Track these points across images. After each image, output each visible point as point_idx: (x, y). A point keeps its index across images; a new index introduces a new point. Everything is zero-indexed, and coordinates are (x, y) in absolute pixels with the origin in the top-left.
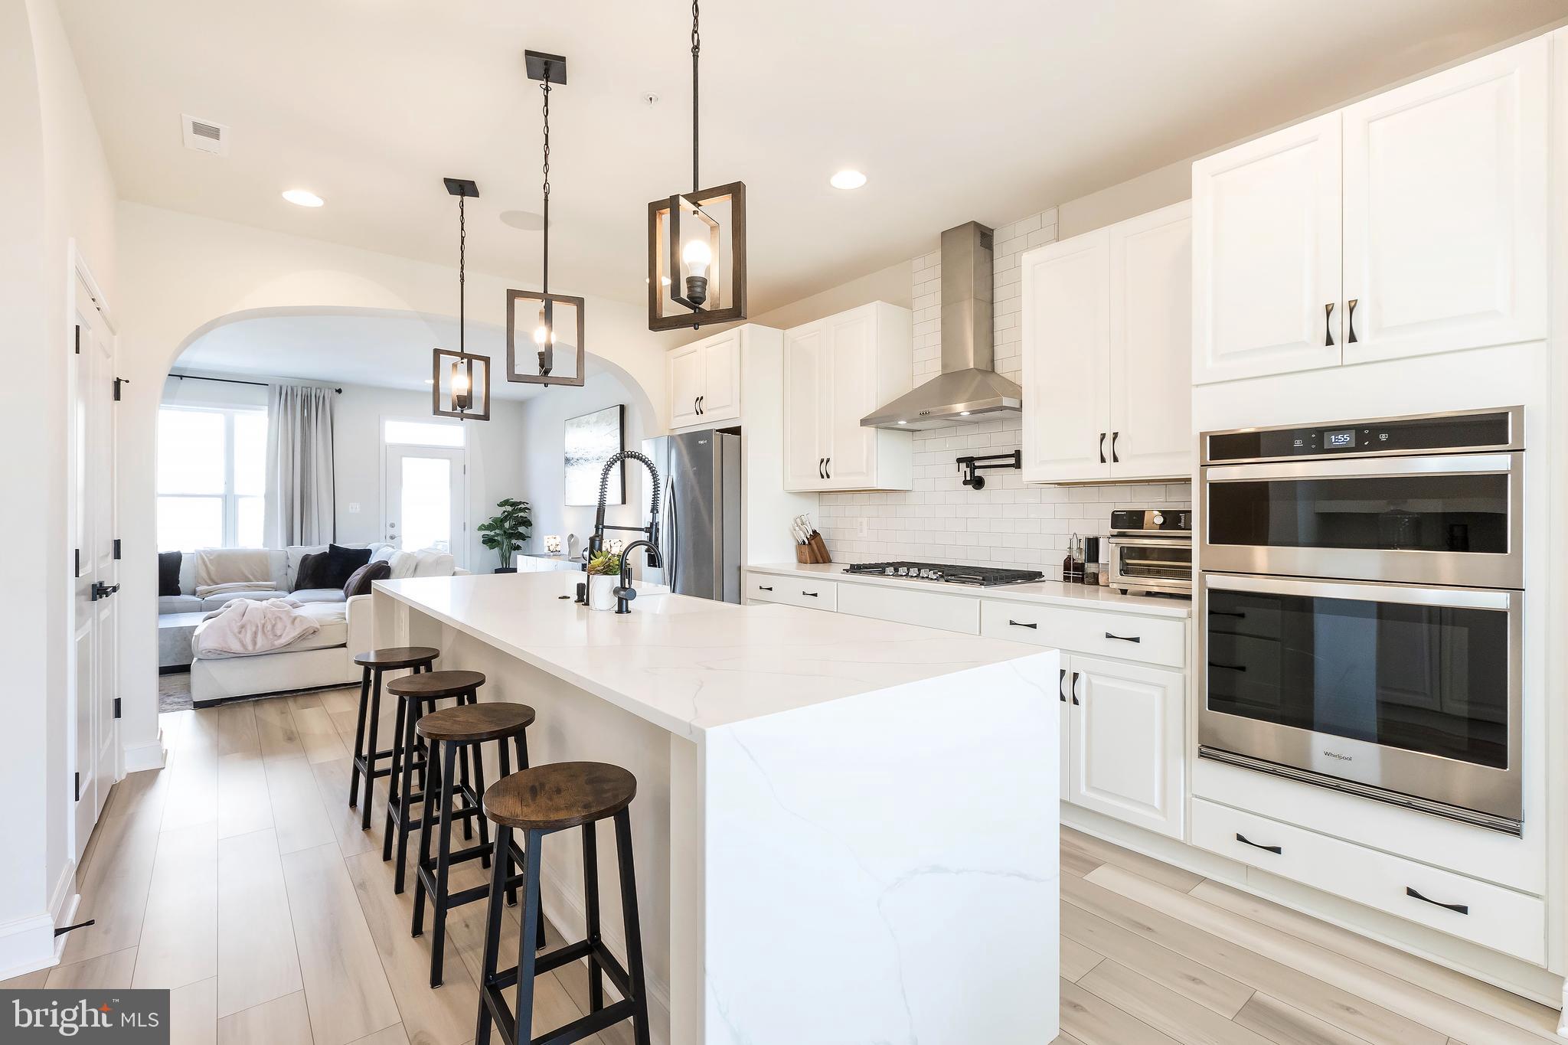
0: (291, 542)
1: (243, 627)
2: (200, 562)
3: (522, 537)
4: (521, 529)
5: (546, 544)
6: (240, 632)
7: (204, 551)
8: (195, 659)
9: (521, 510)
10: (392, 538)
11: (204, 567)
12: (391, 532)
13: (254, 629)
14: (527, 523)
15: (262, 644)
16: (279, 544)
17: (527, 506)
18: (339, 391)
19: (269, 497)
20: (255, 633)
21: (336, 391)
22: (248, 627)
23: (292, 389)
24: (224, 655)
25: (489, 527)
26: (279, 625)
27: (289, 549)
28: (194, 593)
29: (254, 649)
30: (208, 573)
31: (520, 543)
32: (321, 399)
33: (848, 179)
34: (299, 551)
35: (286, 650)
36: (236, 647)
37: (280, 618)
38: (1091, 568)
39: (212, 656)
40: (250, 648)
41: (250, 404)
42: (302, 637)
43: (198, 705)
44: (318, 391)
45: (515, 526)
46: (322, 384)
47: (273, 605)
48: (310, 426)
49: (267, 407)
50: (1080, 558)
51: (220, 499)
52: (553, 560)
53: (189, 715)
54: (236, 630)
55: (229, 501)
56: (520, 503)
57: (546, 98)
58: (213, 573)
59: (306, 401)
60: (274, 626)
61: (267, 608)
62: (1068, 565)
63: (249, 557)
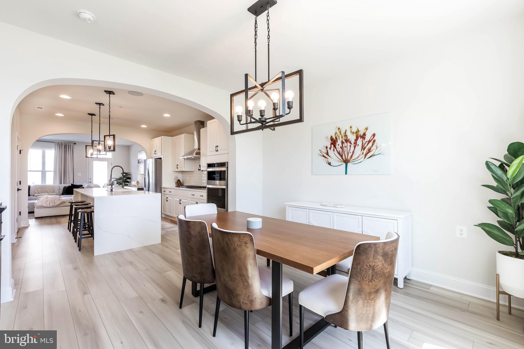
0: (61, 183)
1: (47, 201)
2: (35, 188)
3: (128, 182)
4: (128, 180)
5: (132, 184)
6: (46, 202)
7: (36, 185)
8: (35, 208)
9: (128, 175)
10: (90, 182)
11: (36, 189)
12: (90, 181)
13: (49, 201)
14: (130, 178)
15: (51, 205)
16: (58, 184)
17: (130, 174)
18: (75, 144)
19: (55, 172)
20: (50, 202)
21: (74, 144)
22: (48, 201)
23: (61, 143)
24: (42, 207)
25: (119, 179)
26: (56, 201)
27: (60, 185)
28: (34, 196)
29: (50, 206)
30: (38, 191)
31: (127, 183)
32: (70, 146)
33: (167, 115)
34: (63, 185)
35: (57, 206)
36: (45, 205)
37: (56, 199)
39: (40, 207)
40: (49, 205)
41: (49, 147)
42: (61, 203)
43: (36, 218)
44: (69, 144)
45: (126, 179)
46: (70, 142)
47: (54, 196)
48: (66, 152)
49: (54, 148)
51: (41, 172)
52: (134, 188)
53: (34, 220)
54: (45, 202)
55: (44, 173)
56: (128, 173)
57: (100, 109)
58: (39, 191)
59: (65, 146)
60: (54, 201)
61: (53, 197)
63: (49, 187)
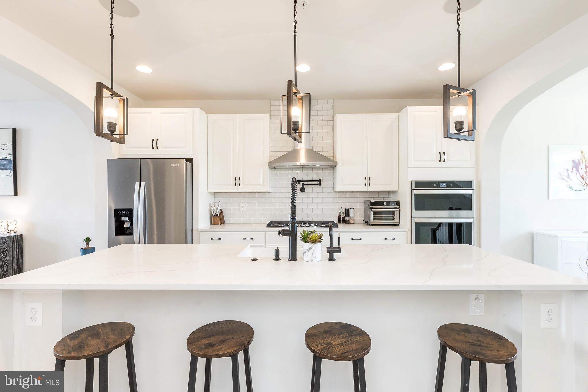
38: (347, 218)
50: (343, 215)
62: (340, 217)
